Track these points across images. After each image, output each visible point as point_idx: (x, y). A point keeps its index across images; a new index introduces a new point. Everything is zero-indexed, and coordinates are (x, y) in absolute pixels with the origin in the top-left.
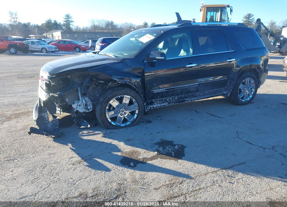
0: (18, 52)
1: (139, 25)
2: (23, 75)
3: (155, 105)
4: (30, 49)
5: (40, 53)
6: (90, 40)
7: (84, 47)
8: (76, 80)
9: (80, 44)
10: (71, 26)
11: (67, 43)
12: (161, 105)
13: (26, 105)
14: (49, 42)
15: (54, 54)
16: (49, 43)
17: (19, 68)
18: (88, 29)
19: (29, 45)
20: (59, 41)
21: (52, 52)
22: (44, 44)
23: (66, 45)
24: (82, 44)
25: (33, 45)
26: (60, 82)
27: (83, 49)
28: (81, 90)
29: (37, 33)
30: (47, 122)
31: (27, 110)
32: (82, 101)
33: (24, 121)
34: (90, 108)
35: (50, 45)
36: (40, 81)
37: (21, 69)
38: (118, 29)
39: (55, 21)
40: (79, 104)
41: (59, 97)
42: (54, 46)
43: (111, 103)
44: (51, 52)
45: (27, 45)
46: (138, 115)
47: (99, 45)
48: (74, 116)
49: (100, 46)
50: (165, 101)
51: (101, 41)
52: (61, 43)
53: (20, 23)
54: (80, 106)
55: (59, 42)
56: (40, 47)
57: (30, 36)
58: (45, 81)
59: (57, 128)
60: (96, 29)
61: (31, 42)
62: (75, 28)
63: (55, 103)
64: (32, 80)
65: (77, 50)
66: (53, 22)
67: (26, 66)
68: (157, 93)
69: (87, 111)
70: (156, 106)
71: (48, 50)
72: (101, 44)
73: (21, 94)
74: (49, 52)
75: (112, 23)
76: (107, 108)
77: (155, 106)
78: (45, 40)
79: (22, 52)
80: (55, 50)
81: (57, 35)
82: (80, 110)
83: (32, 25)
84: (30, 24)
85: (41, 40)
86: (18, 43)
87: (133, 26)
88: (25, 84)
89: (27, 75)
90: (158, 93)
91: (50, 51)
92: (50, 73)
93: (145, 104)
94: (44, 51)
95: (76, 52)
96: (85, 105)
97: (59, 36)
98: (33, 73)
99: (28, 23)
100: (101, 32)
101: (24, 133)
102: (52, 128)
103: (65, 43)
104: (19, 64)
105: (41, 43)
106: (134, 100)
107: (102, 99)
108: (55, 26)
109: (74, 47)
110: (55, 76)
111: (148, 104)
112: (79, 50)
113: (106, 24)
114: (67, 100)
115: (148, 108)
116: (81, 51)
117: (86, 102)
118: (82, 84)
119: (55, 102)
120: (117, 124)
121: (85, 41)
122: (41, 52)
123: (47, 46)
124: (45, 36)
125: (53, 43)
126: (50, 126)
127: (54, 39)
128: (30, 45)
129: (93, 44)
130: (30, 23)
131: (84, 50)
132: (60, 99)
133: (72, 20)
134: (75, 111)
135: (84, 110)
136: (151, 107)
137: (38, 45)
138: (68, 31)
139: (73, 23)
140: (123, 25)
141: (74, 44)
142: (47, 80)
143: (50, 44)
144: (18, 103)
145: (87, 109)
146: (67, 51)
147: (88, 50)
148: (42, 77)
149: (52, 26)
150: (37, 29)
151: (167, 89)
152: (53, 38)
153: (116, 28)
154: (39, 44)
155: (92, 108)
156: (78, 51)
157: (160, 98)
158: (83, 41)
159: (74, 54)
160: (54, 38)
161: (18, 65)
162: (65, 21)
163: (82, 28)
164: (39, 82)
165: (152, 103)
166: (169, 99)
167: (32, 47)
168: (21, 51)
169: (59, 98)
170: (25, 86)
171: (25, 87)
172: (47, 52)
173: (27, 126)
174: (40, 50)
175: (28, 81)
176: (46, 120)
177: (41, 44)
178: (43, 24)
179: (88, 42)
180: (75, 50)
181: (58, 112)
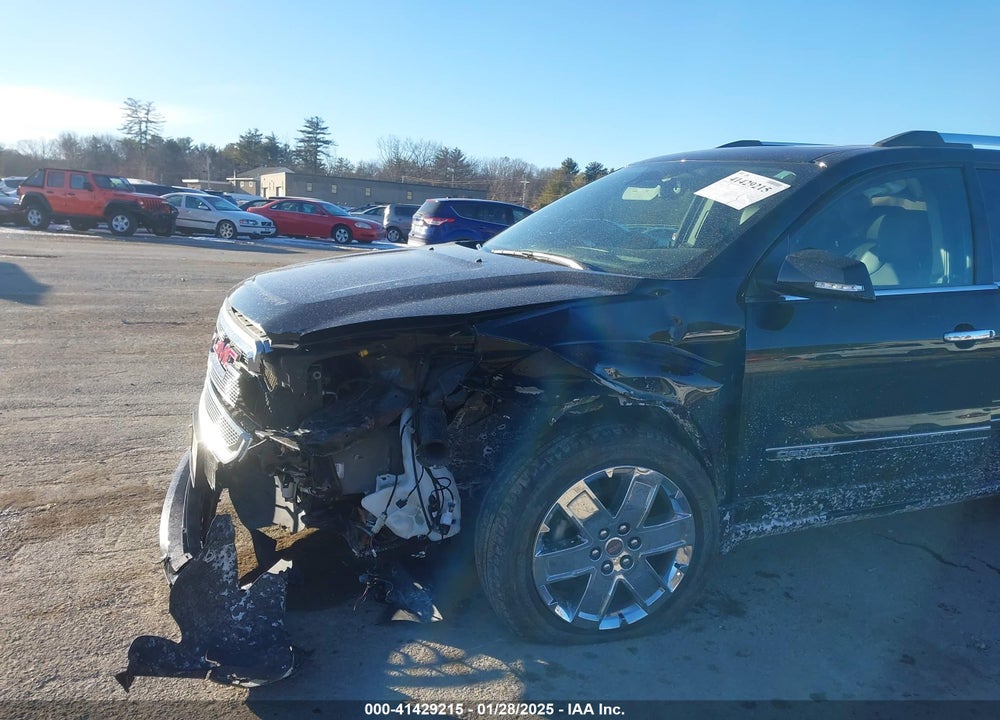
0: (138, 229)
1: (548, 169)
2: (143, 314)
3: (768, 521)
4: (179, 222)
5: (211, 239)
6: (388, 207)
7: (367, 227)
8: (395, 372)
9: (350, 215)
10: (321, 156)
11: (307, 210)
12: (795, 524)
13: (139, 454)
14: (245, 202)
15: (259, 245)
16: (244, 208)
17: (132, 286)
18: (378, 169)
19: (180, 209)
20: (280, 203)
21: (254, 237)
22: (229, 207)
23: (305, 216)
24: (359, 217)
25: (191, 212)
26: (318, 376)
27: (363, 235)
28: (415, 421)
29: (209, 175)
30: (225, 593)
31: (136, 482)
32: (418, 482)
33: (113, 543)
34: (453, 522)
35: (247, 214)
36: (213, 360)
37: (141, 292)
38: (475, 177)
39: (272, 139)
40: (401, 492)
41: (303, 455)
42: (261, 218)
43: (564, 507)
44: (248, 237)
45: (171, 208)
46: (689, 573)
47: (425, 224)
48: (360, 552)
49: (426, 228)
50: (821, 506)
51: (431, 210)
52: (287, 208)
53: (156, 139)
54: (401, 504)
55: (280, 205)
56: (216, 216)
57: (184, 181)
58: (240, 365)
59: (278, 628)
60: (404, 173)
61: (188, 197)
62: (335, 163)
63: (276, 478)
64: (174, 338)
65: (342, 235)
66: (264, 141)
67: (160, 281)
68: (795, 461)
69: (435, 536)
70: (775, 527)
71: (240, 230)
72: (430, 222)
73: (124, 398)
74: (244, 237)
75: (458, 154)
76: (544, 528)
77: (769, 528)
78: (233, 195)
79: (151, 230)
80: (264, 230)
81: (274, 184)
82: (396, 527)
83: (196, 148)
84: (189, 143)
85: (220, 194)
86: (143, 199)
87: (527, 171)
88: (144, 353)
89: (160, 314)
90: (797, 466)
91: (246, 234)
92: (270, 330)
93: (727, 517)
94: (226, 231)
95: (337, 242)
96: (426, 503)
97: (277, 188)
98: (182, 307)
99: (183, 139)
100: (420, 184)
101: (105, 631)
102: (249, 629)
103: (301, 209)
104: (135, 272)
105: (220, 205)
106: (679, 493)
107: (525, 484)
108: (268, 154)
109: (332, 225)
110: (295, 346)
111: (738, 518)
112: (346, 235)
113: (437, 158)
114: (340, 469)
115: (737, 535)
116: (354, 241)
117: (436, 490)
118: (424, 394)
119: (279, 474)
120: (582, 615)
121: (369, 206)
122: (217, 234)
123: (237, 215)
124: (234, 183)
125: (259, 206)
126: (240, 616)
127: (262, 195)
128: (182, 209)
129: (397, 219)
130: (188, 141)
131: (364, 238)
132: (306, 464)
133: (327, 138)
134: (376, 529)
135: (422, 530)
136: (747, 533)
137: (209, 210)
138: (310, 172)
139: (331, 149)
140: (494, 164)
141: (332, 216)
142: (251, 364)
143: (250, 209)
144: (105, 441)
145: (436, 524)
146: (303, 237)
147: (379, 240)
148: (227, 341)
149: (258, 153)
150: (209, 161)
151: (843, 448)
152: (258, 193)
153: (469, 172)
154: (211, 207)
155: (458, 522)
156: (344, 240)
157: (798, 490)
158: (363, 209)
159: (329, 249)
160: (262, 192)
161: (131, 275)
162: (302, 141)
163: (356, 165)
164: (210, 364)
165: (757, 513)
166: (844, 496)
167: (187, 216)
168: (147, 227)
169: (304, 460)
170: (144, 362)
171: (142, 366)
172: (235, 235)
173: (123, 580)
174: (213, 227)
175: (157, 339)
176: (224, 585)
177: (219, 209)
178: (230, 147)
179: (378, 213)
180: (333, 236)
181: (282, 517)
